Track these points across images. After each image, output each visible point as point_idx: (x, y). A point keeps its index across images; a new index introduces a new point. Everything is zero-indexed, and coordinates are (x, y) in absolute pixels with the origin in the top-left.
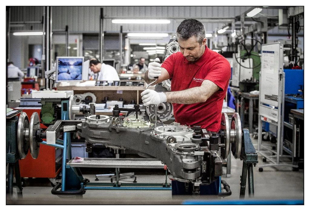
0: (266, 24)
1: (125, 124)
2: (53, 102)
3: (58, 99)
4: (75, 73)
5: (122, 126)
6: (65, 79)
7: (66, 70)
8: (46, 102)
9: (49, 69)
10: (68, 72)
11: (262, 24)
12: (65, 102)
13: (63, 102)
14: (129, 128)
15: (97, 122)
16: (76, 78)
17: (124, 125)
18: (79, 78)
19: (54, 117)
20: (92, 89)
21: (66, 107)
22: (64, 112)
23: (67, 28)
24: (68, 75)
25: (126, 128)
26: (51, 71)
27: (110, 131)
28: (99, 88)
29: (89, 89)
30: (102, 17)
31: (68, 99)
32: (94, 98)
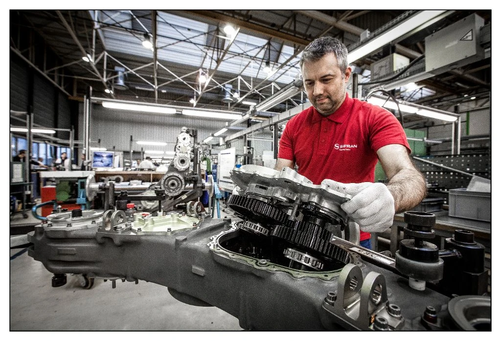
0: (211, 146)
1: (135, 226)
2: (69, 181)
3: (74, 178)
4: (108, 162)
5: (131, 229)
6: (99, 166)
7: (100, 160)
8: (61, 181)
9: (88, 159)
10: (102, 161)
11: (209, 146)
12: (83, 180)
13: (80, 181)
14: (147, 234)
15: (69, 225)
16: (108, 165)
17: (135, 228)
18: (110, 165)
19: (70, 194)
20: (121, 173)
21: (83, 185)
22: (81, 190)
23: (114, 147)
24: (102, 163)
25: (139, 234)
26: (89, 161)
27: (101, 244)
28: (125, 172)
29: (119, 173)
30: (131, 140)
31: (86, 178)
32: (122, 178)
